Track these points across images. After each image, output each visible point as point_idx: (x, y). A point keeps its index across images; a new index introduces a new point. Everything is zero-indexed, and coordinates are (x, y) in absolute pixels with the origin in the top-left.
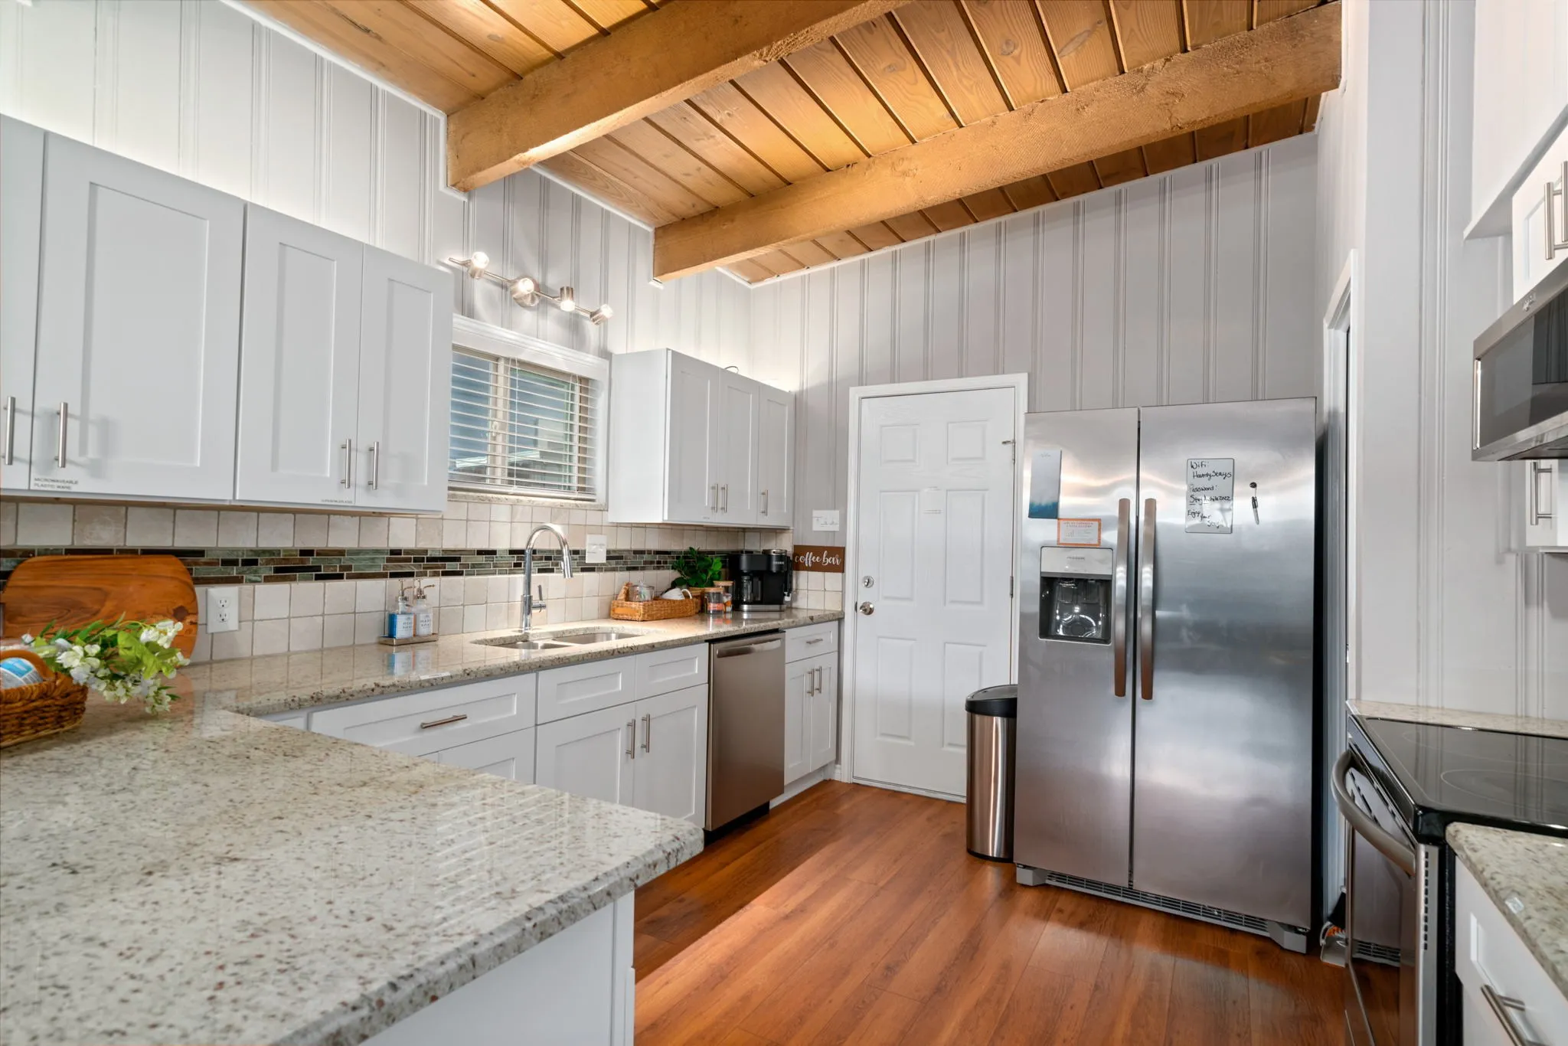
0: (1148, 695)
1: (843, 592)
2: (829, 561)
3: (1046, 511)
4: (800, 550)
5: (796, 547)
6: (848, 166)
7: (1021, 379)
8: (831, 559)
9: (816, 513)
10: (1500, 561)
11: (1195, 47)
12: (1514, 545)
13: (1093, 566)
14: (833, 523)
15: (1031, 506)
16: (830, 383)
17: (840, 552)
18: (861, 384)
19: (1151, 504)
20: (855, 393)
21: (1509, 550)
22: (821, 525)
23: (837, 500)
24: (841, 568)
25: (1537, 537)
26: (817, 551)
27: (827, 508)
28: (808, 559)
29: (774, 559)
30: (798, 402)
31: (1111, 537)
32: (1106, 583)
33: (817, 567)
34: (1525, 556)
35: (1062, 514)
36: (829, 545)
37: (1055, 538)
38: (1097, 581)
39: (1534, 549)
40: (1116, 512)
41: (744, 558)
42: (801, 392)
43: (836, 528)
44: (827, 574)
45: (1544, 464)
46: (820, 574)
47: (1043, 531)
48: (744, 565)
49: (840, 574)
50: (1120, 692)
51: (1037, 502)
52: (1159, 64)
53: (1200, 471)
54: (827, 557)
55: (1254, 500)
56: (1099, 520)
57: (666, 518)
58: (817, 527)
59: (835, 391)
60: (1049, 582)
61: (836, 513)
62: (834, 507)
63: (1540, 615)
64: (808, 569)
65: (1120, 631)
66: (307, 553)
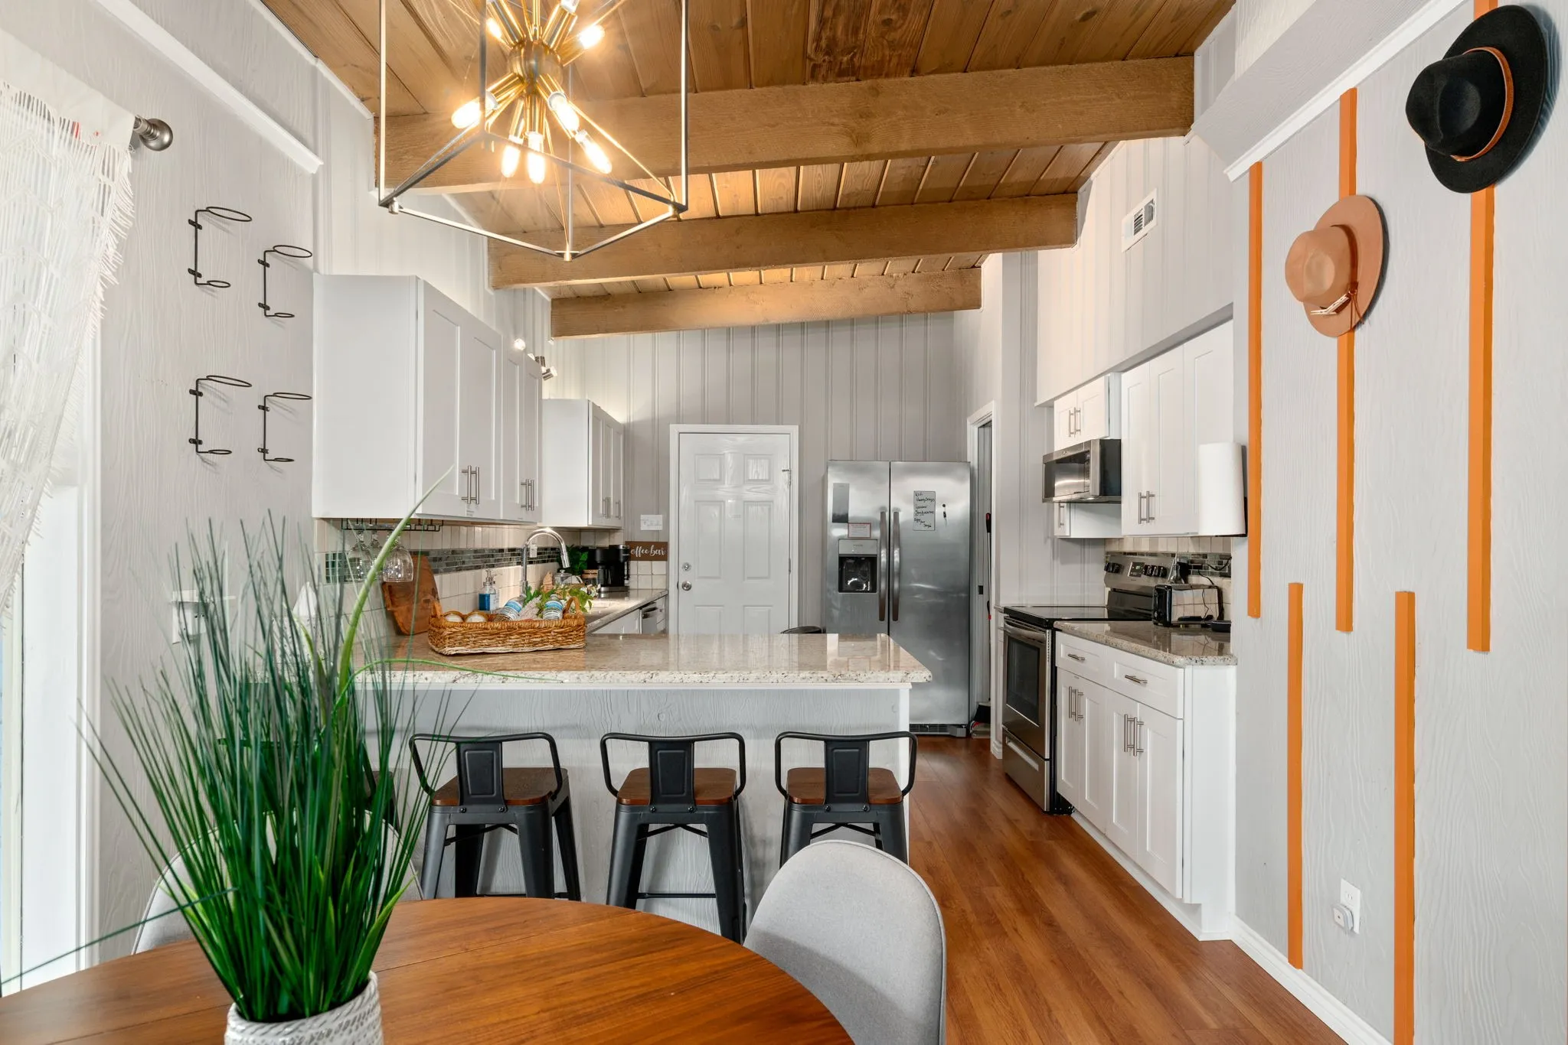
0: (896, 618)
1: (667, 575)
2: (655, 552)
3: (841, 519)
4: (631, 545)
5: (627, 543)
6: (715, 288)
7: (794, 429)
8: (658, 550)
9: (643, 517)
10: (1045, 542)
12: (1050, 535)
13: (867, 550)
14: (657, 525)
15: (834, 516)
16: (653, 419)
17: (664, 546)
18: (678, 422)
19: (896, 514)
20: (674, 429)
21: (1048, 537)
22: (649, 525)
23: (661, 505)
24: (664, 558)
25: (1059, 532)
26: (646, 545)
27: (652, 513)
28: (638, 551)
29: (622, 552)
30: (627, 432)
31: (877, 533)
32: (872, 560)
33: (645, 557)
34: (1053, 539)
35: (849, 522)
36: (655, 541)
37: (847, 533)
38: (866, 558)
39: (1056, 536)
40: (878, 518)
41: (598, 553)
42: (629, 424)
43: (660, 528)
44: (654, 562)
45: (1062, 504)
46: (648, 563)
47: (838, 531)
48: (598, 559)
49: (665, 562)
50: (882, 618)
51: (837, 513)
53: (920, 497)
54: (655, 549)
55: (945, 513)
56: (870, 524)
58: (644, 527)
59: (657, 427)
60: (843, 559)
61: (660, 518)
62: (658, 513)
63: (1057, 563)
64: (639, 559)
65: (883, 585)
66: (454, 552)
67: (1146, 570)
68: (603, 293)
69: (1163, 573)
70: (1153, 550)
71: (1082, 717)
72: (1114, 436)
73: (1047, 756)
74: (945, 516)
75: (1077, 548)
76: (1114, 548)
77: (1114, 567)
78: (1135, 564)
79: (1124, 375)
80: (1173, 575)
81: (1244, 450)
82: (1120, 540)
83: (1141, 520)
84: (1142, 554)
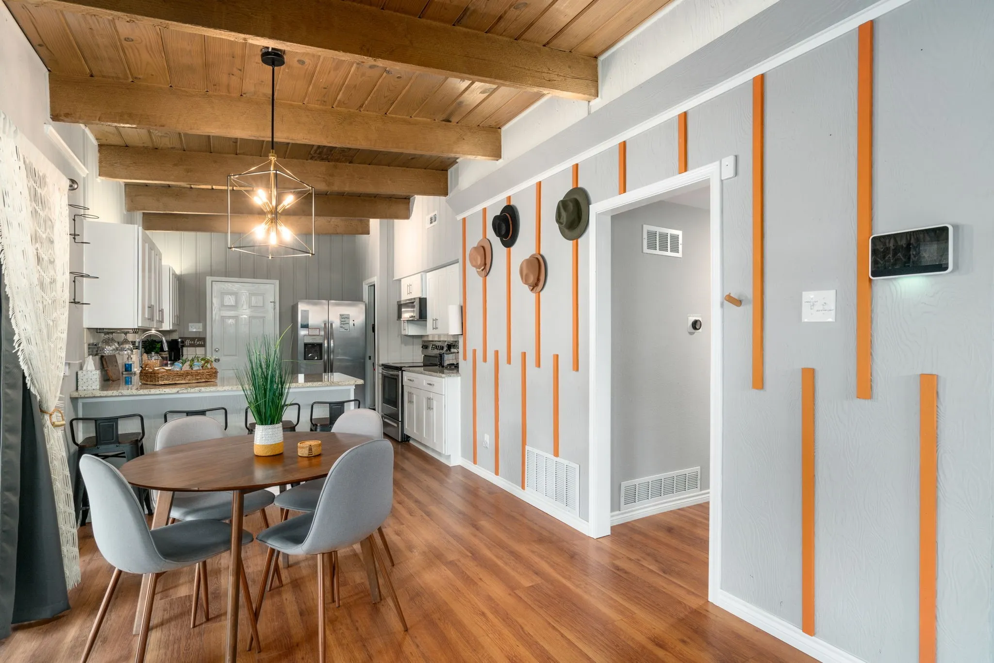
0: (332, 371)
1: (205, 354)
2: (198, 343)
3: (305, 326)
4: (184, 339)
5: (182, 338)
7: (277, 282)
8: (200, 341)
9: (190, 324)
10: (398, 336)
13: (318, 340)
14: (199, 328)
15: (301, 325)
16: (196, 273)
17: (203, 339)
18: (211, 275)
19: (331, 324)
20: (209, 279)
22: (194, 328)
23: (201, 318)
24: (204, 345)
25: (403, 333)
26: (193, 339)
27: (196, 322)
28: (187, 342)
29: (180, 343)
30: (180, 279)
31: (322, 333)
32: (320, 345)
33: (191, 346)
34: (401, 335)
35: (309, 327)
36: (197, 336)
37: (308, 333)
38: (317, 344)
40: (323, 325)
42: (181, 275)
43: (201, 330)
44: (197, 348)
45: (405, 321)
46: (194, 348)
47: (304, 332)
49: (204, 348)
50: (325, 371)
51: (303, 323)
53: (343, 317)
54: (198, 341)
56: (319, 329)
57: (171, 328)
58: (191, 330)
59: (199, 277)
60: (306, 345)
61: (201, 325)
62: (199, 322)
63: (403, 346)
64: (188, 346)
65: (326, 357)
67: (436, 347)
69: (442, 348)
70: (439, 340)
71: (413, 402)
72: (424, 296)
73: (400, 420)
74: (354, 325)
75: (411, 339)
76: (425, 339)
77: (425, 347)
78: (433, 345)
79: (428, 274)
80: (445, 349)
81: (462, 307)
82: (428, 336)
83: (433, 328)
84: (435, 341)
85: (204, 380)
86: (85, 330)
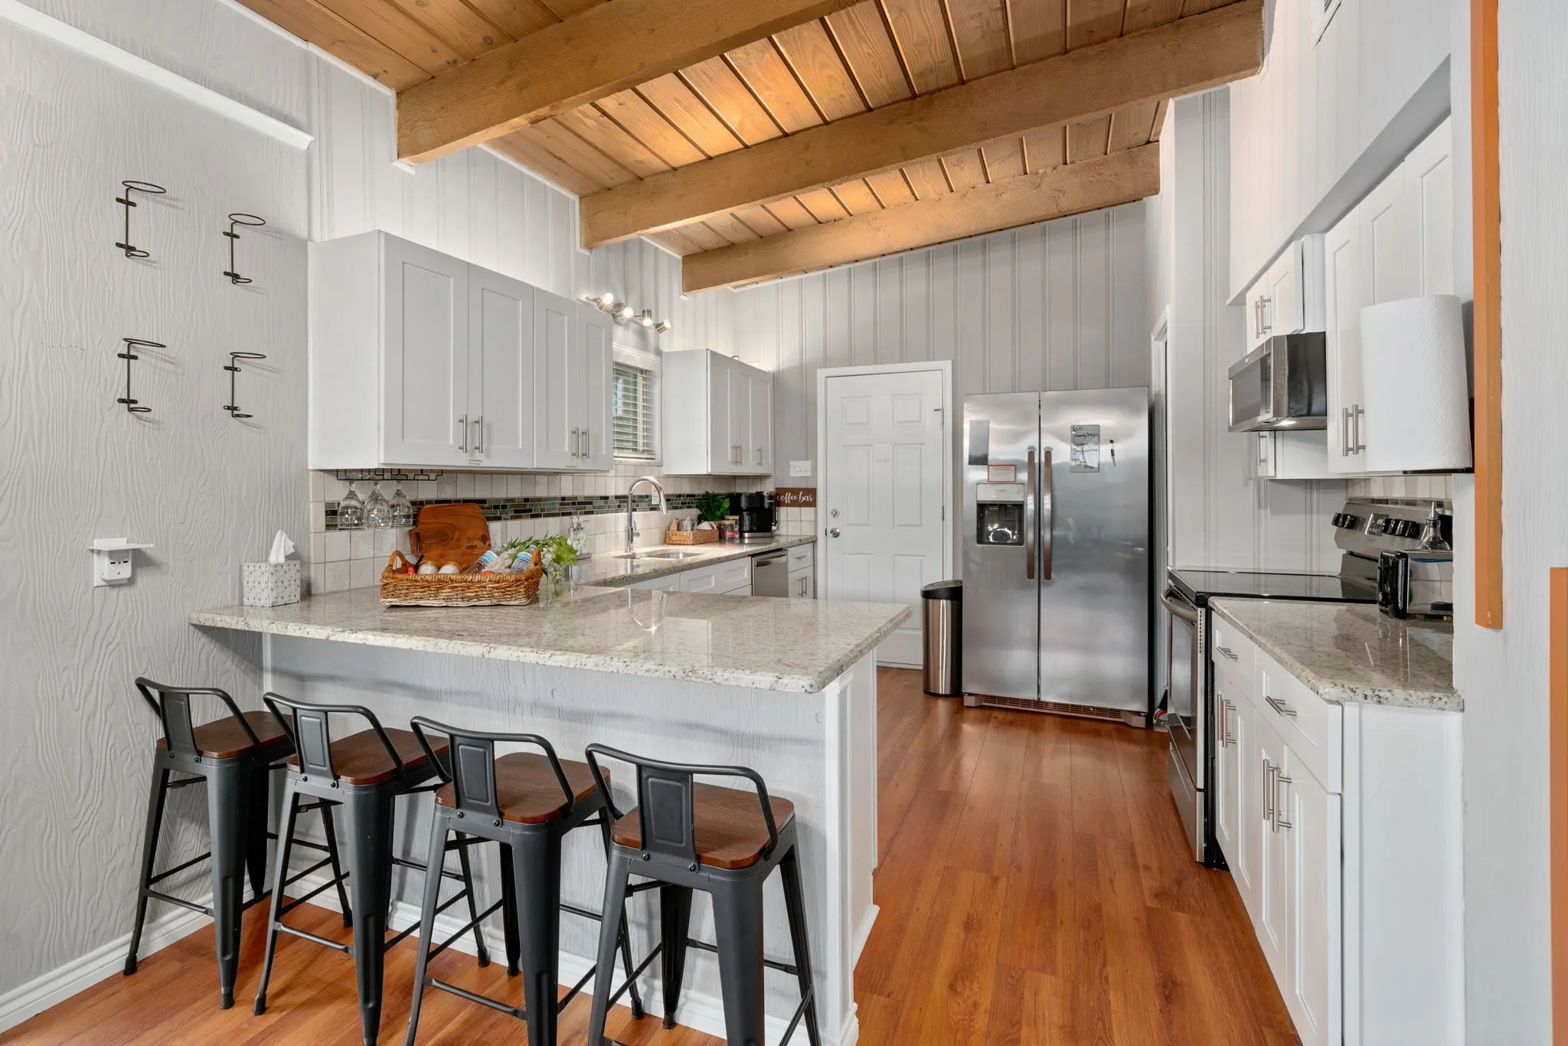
0: (1048, 577)
1: (816, 521)
2: (804, 498)
3: (980, 460)
4: (780, 491)
5: (777, 489)
6: (834, 220)
7: (945, 365)
8: (806, 497)
9: (792, 463)
10: (1246, 485)
11: (1072, 163)
12: (1253, 476)
13: (1011, 495)
14: (806, 471)
15: (970, 457)
16: (801, 365)
17: (813, 492)
18: (826, 366)
19: (1048, 454)
20: (821, 373)
21: (1250, 479)
22: (797, 472)
23: (809, 452)
24: (813, 504)
25: (1261, 472)
26: (795, 491)
27: (800, 459)
28: (788, 498)
29: (766, 498)
30: (776, 380)
31: (1023, 477)
32: (1020, 506)
33: (795, 504)
34: (1258, 481)
35: (989, 464)
36: (804, 487)
37: (986, 477)
38: (1013, 505)
39: (1262, 477)
40: (1026, 459)
41: (743, 499)
42: (778, 372)
43: (809, 474)
44: (803, 508)
45: (1262, 434)
46: (797, 509)
47: (975, 475)
48: (744, 504)
49: (813, 509)
50: (1031, 576)
51: (975, 453)
52: (1049, 170)
53: (1079, 433)
54: (803, 496)
55: (1112, 451)
56: (1015, 466)
57: (709, 470)
58: (793, 473)
59: (805, 372)
60: (982, 507)
61: (808, 464)
62: (807, 459)
63: (1265, 514)
64: (788, 505)
65: (1032, 536)
66: (526, 500)
67: (1388, 527)
68: (727, 244)
69: (1413, 530)
70: (1411, 496)
72: (1311, 328)
74: (1113, 455)
75: (1299, 493)
76: (1358, 492)
77: (1347, 522)
78: (1377, 517)
80: (1428, 534)
81: (1468, 313)
82: (1366, 480)
83: (1347, 450)
84: (1396, 502)
85: (488, 602)
86: (311, 473)
